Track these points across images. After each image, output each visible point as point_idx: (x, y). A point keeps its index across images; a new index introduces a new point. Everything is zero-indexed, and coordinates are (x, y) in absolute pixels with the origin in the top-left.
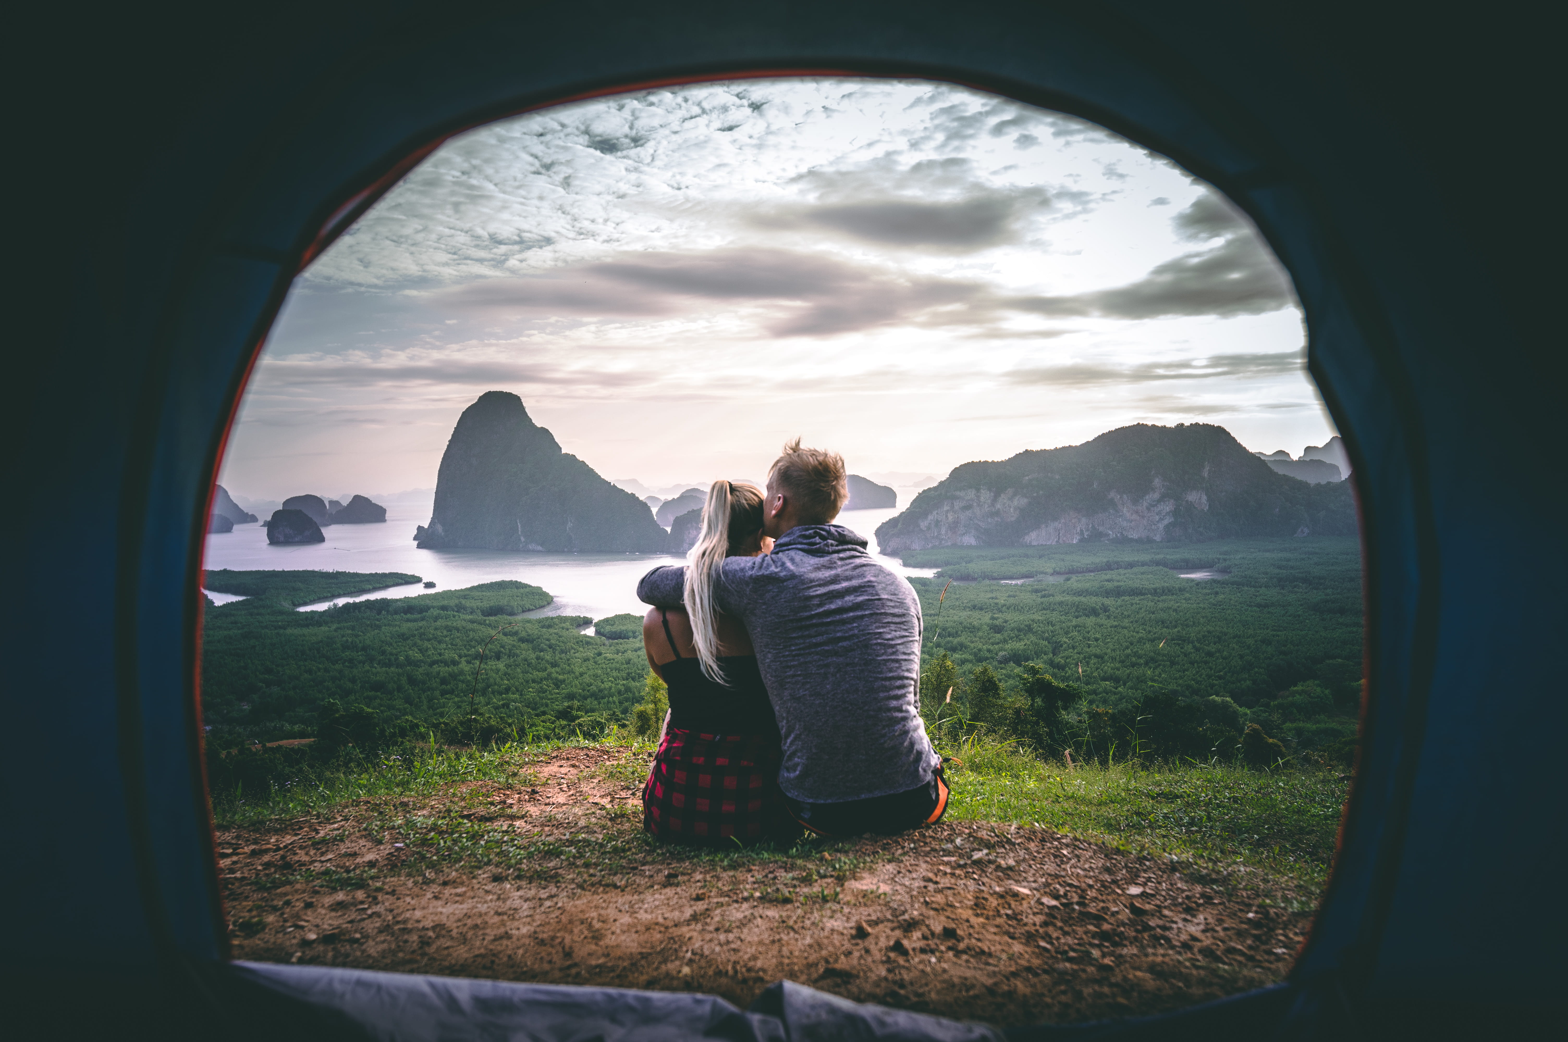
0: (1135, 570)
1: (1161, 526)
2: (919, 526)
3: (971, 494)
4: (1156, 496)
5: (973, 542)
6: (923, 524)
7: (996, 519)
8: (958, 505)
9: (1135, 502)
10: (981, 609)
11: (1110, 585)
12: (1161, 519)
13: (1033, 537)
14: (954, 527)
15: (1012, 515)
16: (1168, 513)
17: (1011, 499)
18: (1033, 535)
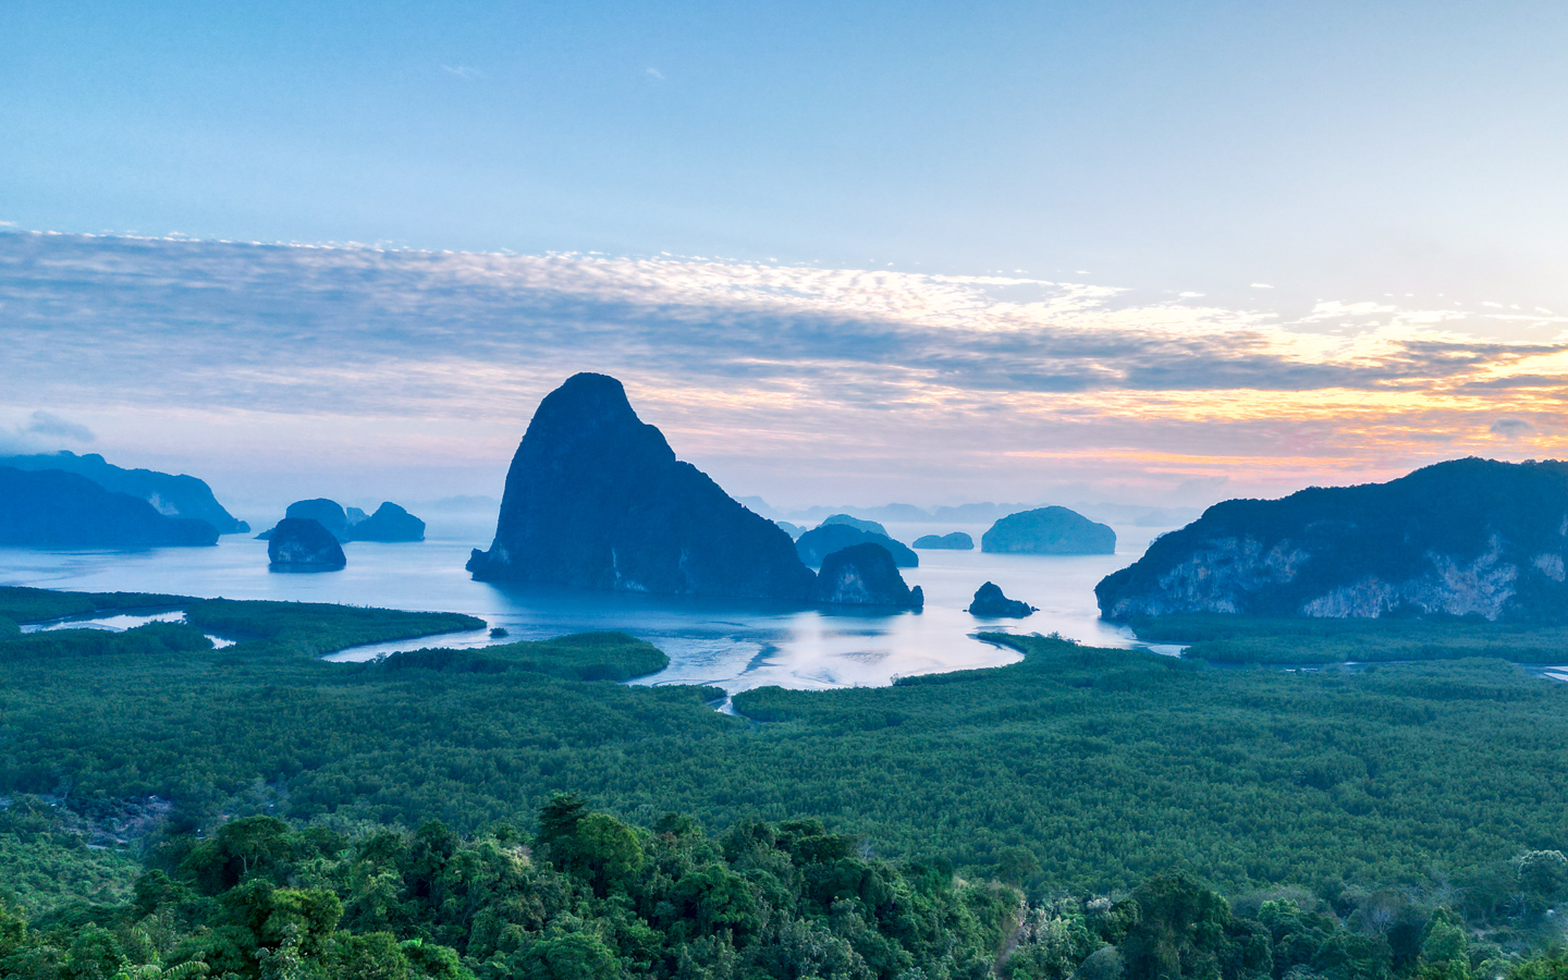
0: (1465, 661)
1: (1497, 600)
2: (1157, 583)
3: (1231, 544)
4: (1491, 558)
5: (1231, 608)
6: (1163, 582)
7: (1264, 579)
8: (1212, 558)
9: (1462, 565)
10: (1256, 705)
11: (1434, 681)
12: (1497, 592)
13: (1317, 607)
14: (1205, 587)
15: (1288, 573)
16: (1507, 584)
17: (1287, 553)
18: (1316, 604)
